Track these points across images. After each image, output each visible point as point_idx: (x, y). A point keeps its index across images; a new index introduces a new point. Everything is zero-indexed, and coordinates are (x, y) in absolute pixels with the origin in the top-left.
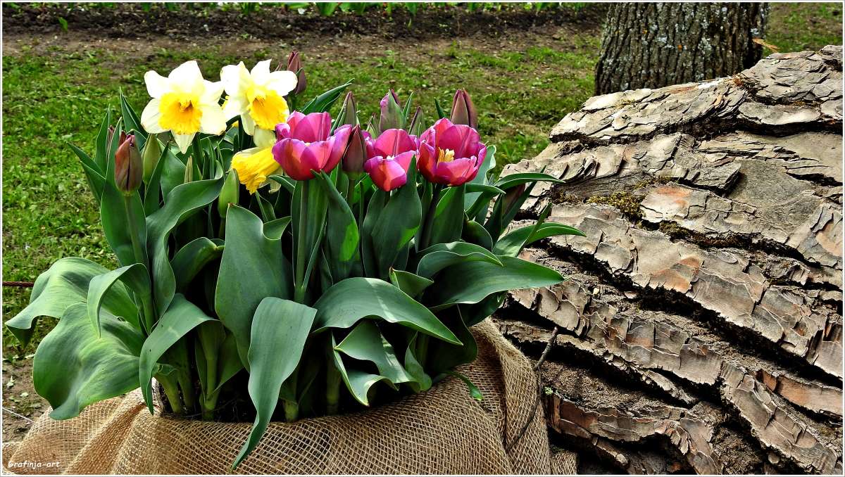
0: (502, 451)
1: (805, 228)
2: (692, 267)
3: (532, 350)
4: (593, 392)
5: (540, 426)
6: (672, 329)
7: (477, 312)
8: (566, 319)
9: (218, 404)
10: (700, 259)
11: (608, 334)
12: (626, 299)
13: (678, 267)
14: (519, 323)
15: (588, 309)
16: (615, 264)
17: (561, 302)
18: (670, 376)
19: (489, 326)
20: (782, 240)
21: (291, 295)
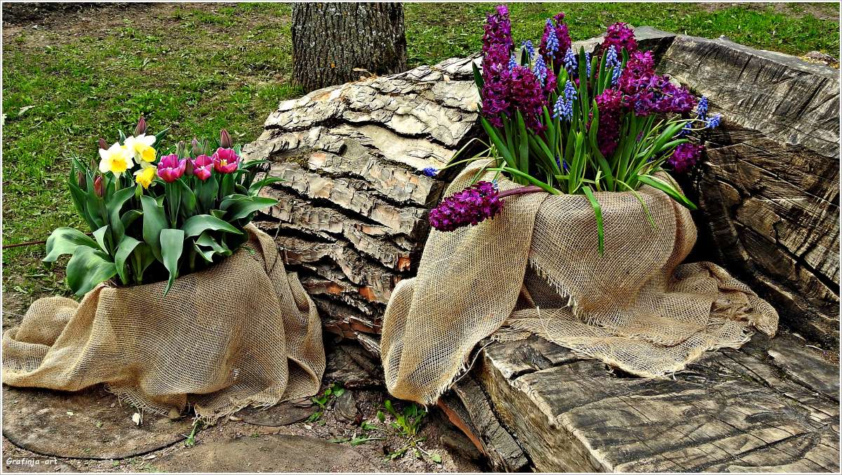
0: (266, 275)
1: (365, 168)
2: (329, 188)
3: (272, 232)
4: (299, 245)
5: (280, 263)
6: (325, 214)
7: (245, 221)
8: (284, 216)
9: (143, 277)
10: (332, 184)
11: (302, 220)
12: (307, 204)
13: (324, 188)
14: (264, 222)
15: (292, 210)
16: (301, 190)
17: (281, 209)
18: (326, 232)
19: (251, 225)
20: (358, 173)
21: (170, 226)
